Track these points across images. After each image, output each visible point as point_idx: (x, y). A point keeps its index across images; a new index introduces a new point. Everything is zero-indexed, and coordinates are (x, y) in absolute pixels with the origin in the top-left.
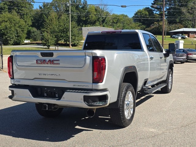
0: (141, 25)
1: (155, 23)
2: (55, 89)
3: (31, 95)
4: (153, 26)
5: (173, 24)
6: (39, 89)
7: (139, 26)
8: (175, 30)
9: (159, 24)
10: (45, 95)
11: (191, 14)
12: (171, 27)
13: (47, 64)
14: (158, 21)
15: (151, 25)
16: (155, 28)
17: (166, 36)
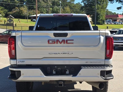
0: (3, 9)
1: (16, 8)
2: (66, 67)
3: (42, 73)
4: (14, 10)
5: (32, 10)
6: (48, 68)
7: (2, 10)
8: (33, 15)
9: (20, 9)
10: (54, 72)
11: (46, 2)
12: (30, 12)
13: (61, 43)
14: (18, 6)
15: (13, 10)
16: (17, 12)
17: (28, 20)
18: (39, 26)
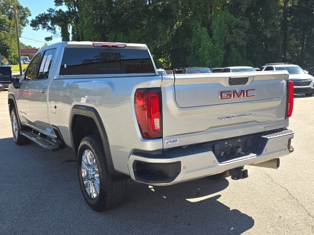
2: (239, 141)
3: (216, 160)
6: (217, 147)
10: (222, 154)
13: (238, 97)
18: (65, 66)
